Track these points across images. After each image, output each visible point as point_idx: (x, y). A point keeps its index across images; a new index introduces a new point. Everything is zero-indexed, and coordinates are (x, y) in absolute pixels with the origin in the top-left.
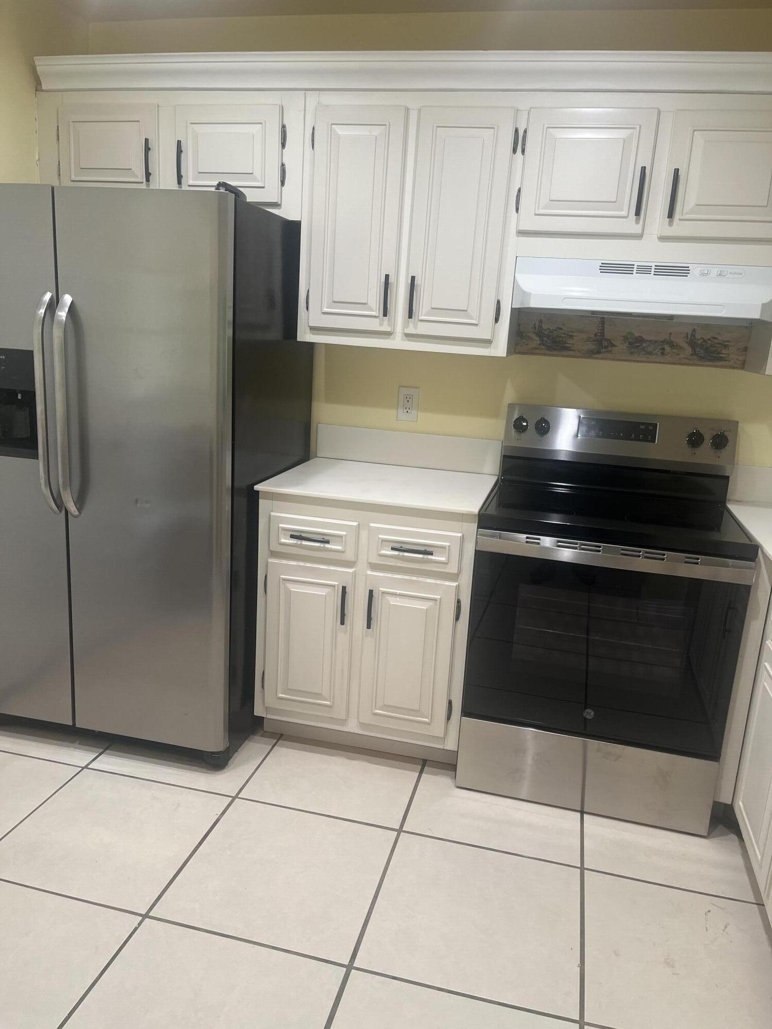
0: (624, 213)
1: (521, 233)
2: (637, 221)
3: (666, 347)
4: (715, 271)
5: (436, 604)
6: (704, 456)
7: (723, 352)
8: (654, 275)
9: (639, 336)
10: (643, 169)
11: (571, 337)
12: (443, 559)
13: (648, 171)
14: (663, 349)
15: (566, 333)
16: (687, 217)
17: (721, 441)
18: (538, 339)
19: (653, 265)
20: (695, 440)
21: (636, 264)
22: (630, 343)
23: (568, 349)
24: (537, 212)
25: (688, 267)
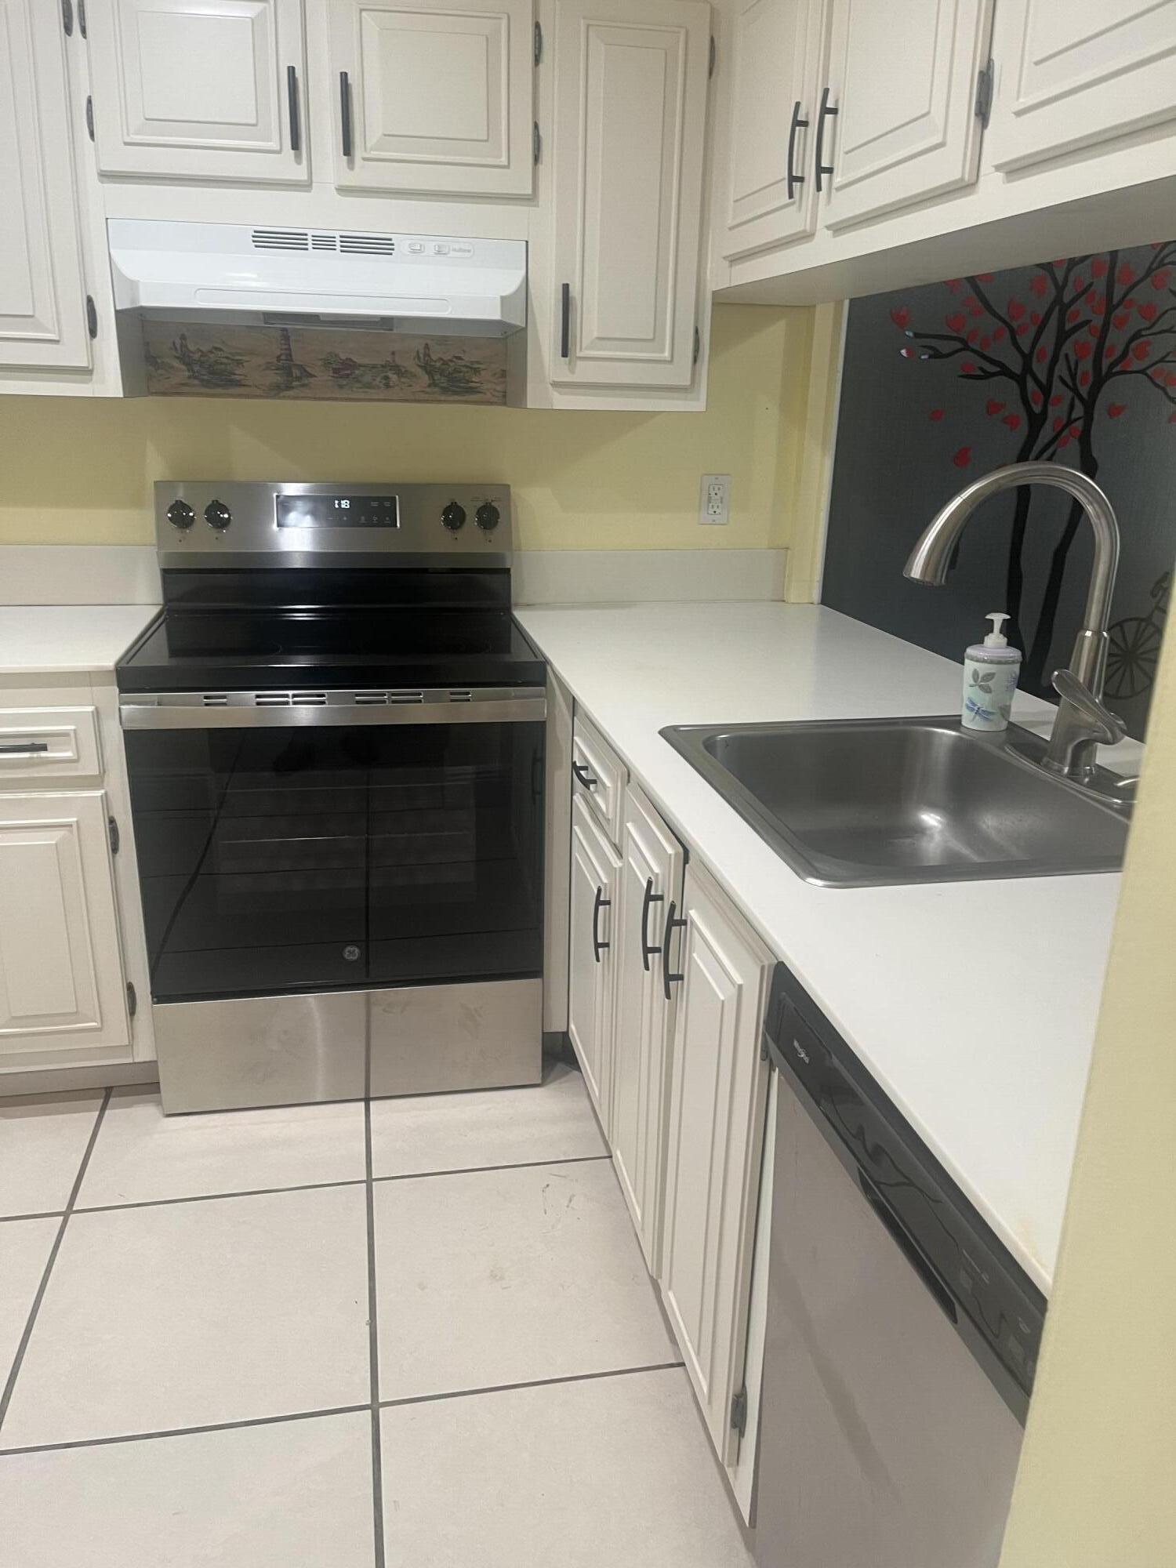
0: (273, 145)
1: (106, 176)
2: (298, 159)
3: (390, 374)
4: (431, 247)
5: (71, 832)
6: (469, 542)
7: (474, 380)
8: (342, 251)
9: (347, 359)
10: (291, 71)
11: (239, 363)
12: (69, 754)
13: (299, 74)
14: (387, 378)
15: (229, 356)
16: (374, 154)
17: (489, 517)
18: (184, 367)
19: (337, 234)
20: (454, 517)
21: (310, 233)
22: (336, 371)
23: (240, 384)
24: (128, 140)
25: (390, 240)
